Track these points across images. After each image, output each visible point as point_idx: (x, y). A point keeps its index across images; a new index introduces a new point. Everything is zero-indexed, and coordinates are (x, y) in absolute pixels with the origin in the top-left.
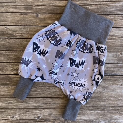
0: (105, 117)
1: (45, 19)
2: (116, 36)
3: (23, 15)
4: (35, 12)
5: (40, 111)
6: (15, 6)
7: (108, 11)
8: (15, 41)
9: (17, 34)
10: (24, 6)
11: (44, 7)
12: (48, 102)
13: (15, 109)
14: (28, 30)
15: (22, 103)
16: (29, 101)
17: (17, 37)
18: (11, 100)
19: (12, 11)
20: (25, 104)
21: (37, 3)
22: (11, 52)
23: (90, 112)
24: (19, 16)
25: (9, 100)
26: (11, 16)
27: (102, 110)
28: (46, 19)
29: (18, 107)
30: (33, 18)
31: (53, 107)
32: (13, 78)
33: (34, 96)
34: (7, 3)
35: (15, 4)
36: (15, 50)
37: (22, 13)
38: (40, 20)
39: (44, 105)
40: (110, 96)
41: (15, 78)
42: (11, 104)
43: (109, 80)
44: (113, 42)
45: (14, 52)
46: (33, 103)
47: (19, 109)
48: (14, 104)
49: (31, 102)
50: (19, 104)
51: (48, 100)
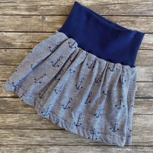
1: (54, 23)
2: (149, 44)
3: (25, 18)
4: (41, 14)
5: (46, 149)
6: (15, 7)
7: (138, 12)
8: (13, 52)
9: (17, 42)
10: (27, 6)
11: (53, 7)
12: (57, 136)
13: (12, 146)
14: (31, 38)
15: (21, 138)
16: (31, 134)
17: (16, 46)
18: (6, 132)
19: (11, 13)
20: (25, 139)
21: (44, 3)
22: (8, 67)
23: (117, 150)
24: (20, 19)
25: (3, 133)
26: (9, 19)
28: (56, 23)
29: (16, 143)
30: (38, 22)
31: (64, 142)
32: (10, 101)
33: (39, 128)
34: (5, 3)
35: (15, 4)
36: (13, 64)
37: (24, 16)
38: (48, 24)
39: (52, 140)
40: (144, 128)
41: (13, 102)
42: (7, 138)
43: (142, 105)
44: (145, 52)
45: (12, 67)
46: (36, 136)
47: (17, 145)
48: (10, 139)
49: (34, 135)
50: (17, 139)
51: (57, 133)
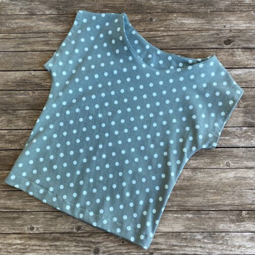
0: (202, 227)
27: (195, 212)
